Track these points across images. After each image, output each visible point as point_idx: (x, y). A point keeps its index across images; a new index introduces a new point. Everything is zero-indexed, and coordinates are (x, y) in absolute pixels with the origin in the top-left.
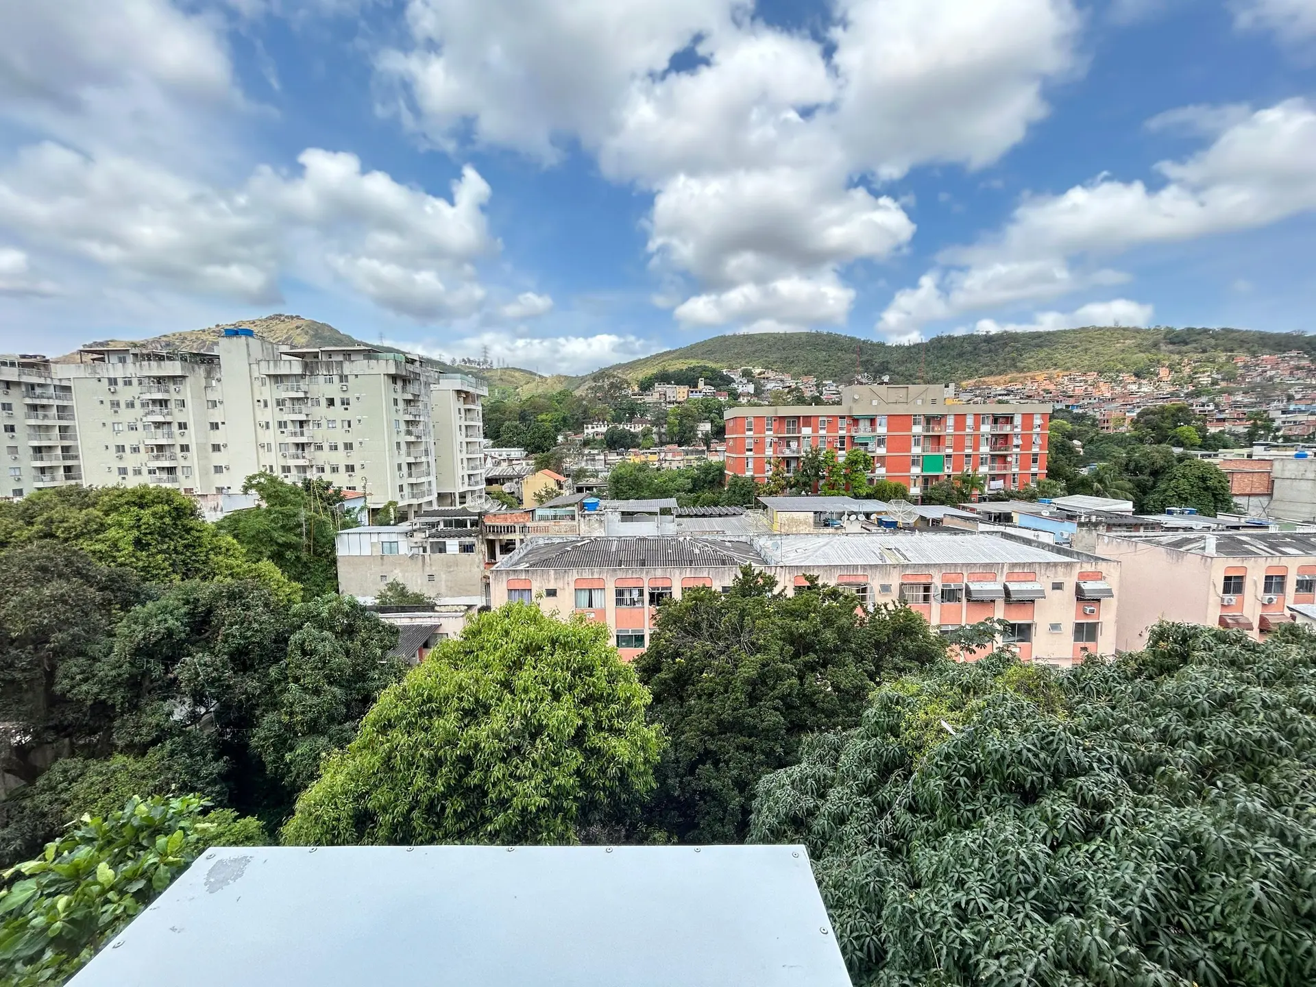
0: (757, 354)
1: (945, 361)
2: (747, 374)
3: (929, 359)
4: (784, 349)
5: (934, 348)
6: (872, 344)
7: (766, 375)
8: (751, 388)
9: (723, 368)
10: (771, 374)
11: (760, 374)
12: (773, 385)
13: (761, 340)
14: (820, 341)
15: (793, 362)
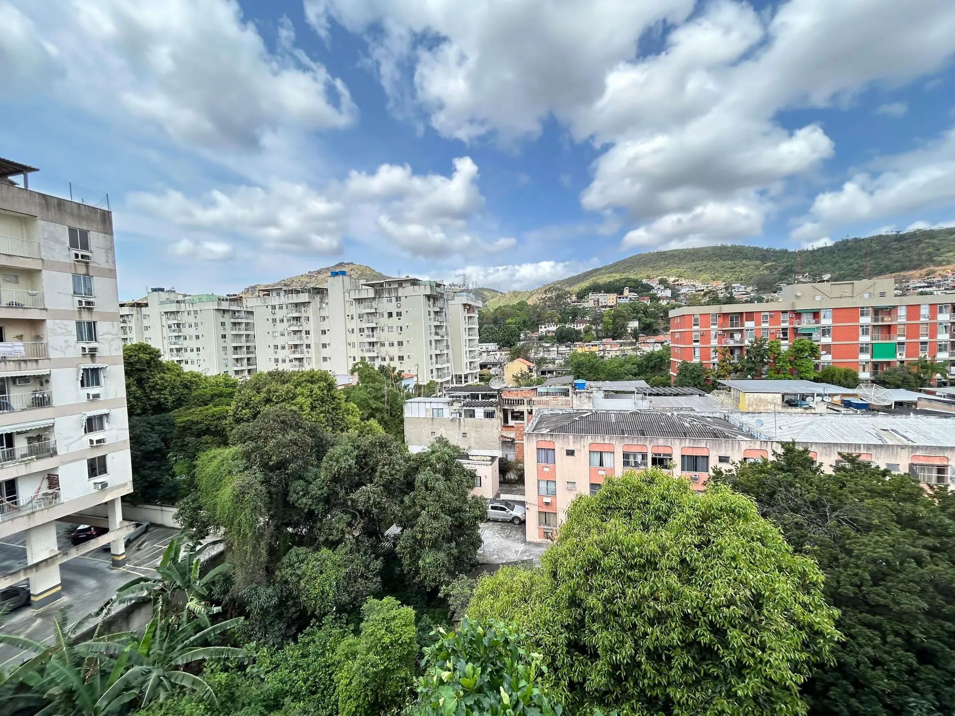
0: (670, 266)
1: (851, 261)
2: (663, 282)
3: (835, 260)
5: (839, 250)
6: (775, 252)
7: (680, 282)
8: (668, 293)
9: (643, 278)
10: (683, 281)
11: (674, 281)
12: (687, 289)
13: (672, 255)
14: (725, 252)
15: (701, 271)
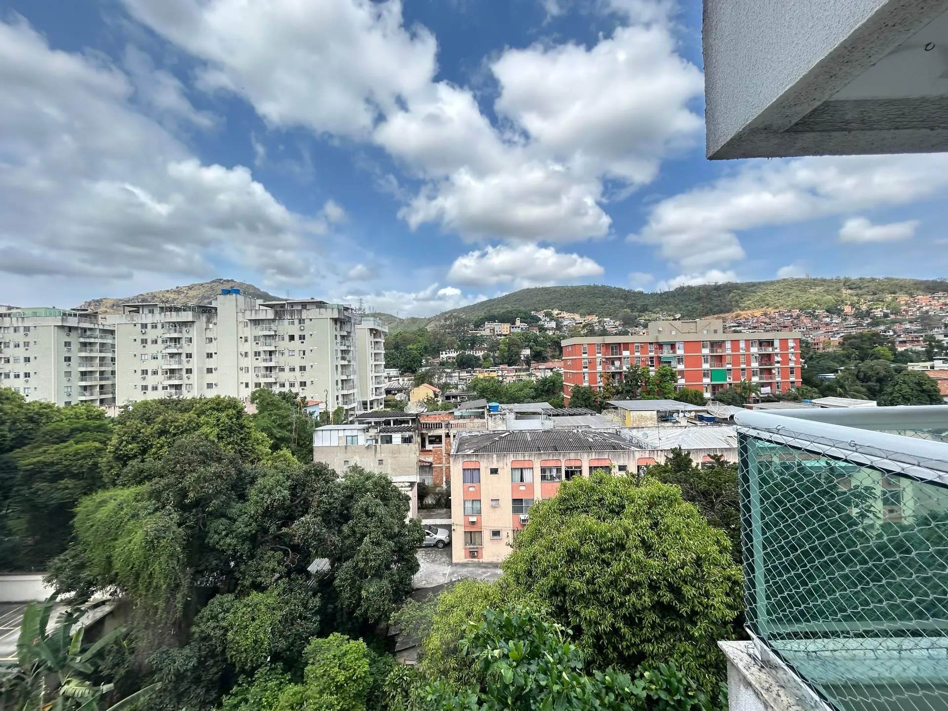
0: (553, 301)
1: (687, 303)
2: (548, 315)
3: (676, 302)
4: (572, 297)
5: (678, 295)
6: (634, 293)
7: (562, 315)
8: (553, 324)
9: (531, 310)
10: (565, 315)
11: (557, 315)
12: (568, 322)
13: (555, 291)
14: (597, 291)
15: (579, 306)
